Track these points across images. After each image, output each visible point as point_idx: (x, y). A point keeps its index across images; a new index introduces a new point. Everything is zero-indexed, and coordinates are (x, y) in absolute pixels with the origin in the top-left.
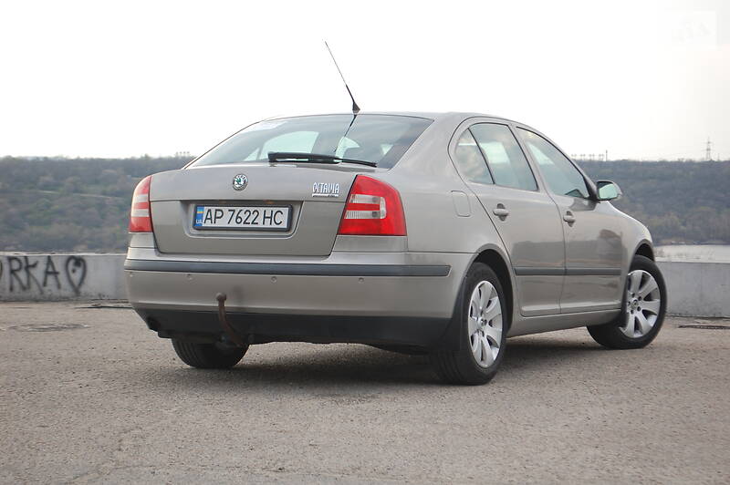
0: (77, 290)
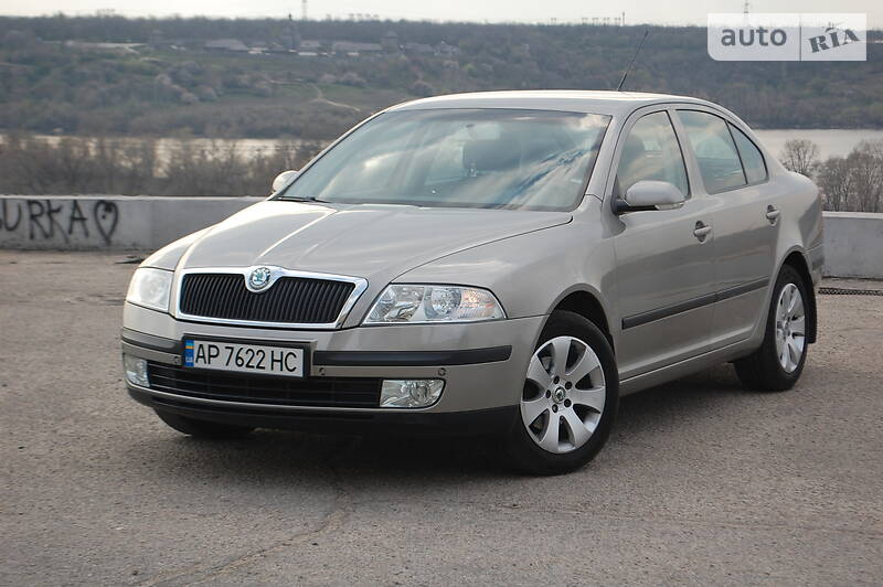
0: (107, 239)
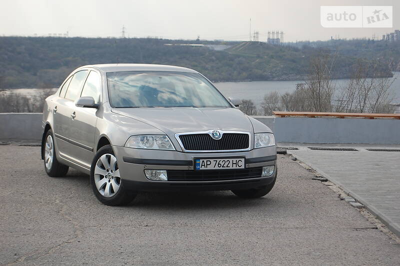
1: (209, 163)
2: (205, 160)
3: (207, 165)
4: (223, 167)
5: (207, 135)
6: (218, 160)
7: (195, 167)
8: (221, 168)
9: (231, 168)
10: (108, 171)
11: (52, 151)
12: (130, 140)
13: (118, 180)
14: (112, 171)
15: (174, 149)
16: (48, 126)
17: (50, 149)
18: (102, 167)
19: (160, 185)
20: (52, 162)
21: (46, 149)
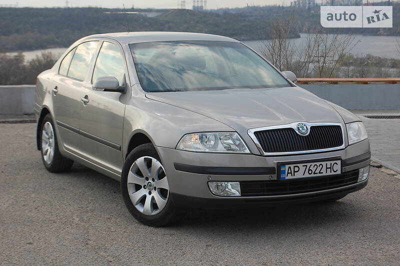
1: (296, 169)
2: (292, 166)
3: (294, 172)
4: (314, 173)
5: (291, 130)
6: (308, 165)
7: (279, 176)
8: (312, 175)
9: (324, 174)
10: (147, 179)
11: (52, 141)
12: (183, 140)
13: (163, 192)
14: (153, 180)
15: (249, 152)
16: (45, 111)
17: (49, 139)
18: (139, 173)
19: (230, 202)
20: (52, 154)
21: (43, 138)
